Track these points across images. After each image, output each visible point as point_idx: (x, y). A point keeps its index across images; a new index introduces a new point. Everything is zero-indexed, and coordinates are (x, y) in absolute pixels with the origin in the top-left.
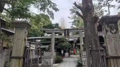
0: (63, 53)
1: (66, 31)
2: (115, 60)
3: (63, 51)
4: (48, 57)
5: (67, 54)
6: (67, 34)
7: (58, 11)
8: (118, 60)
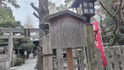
0: (26, 54)
1: (27, 31)
2: (46, 57)
3: (26, 52)
4: (3, 60)
5: (31, 55)
6: (28, 35)
7: (18, 8)
8: (48, 57)
